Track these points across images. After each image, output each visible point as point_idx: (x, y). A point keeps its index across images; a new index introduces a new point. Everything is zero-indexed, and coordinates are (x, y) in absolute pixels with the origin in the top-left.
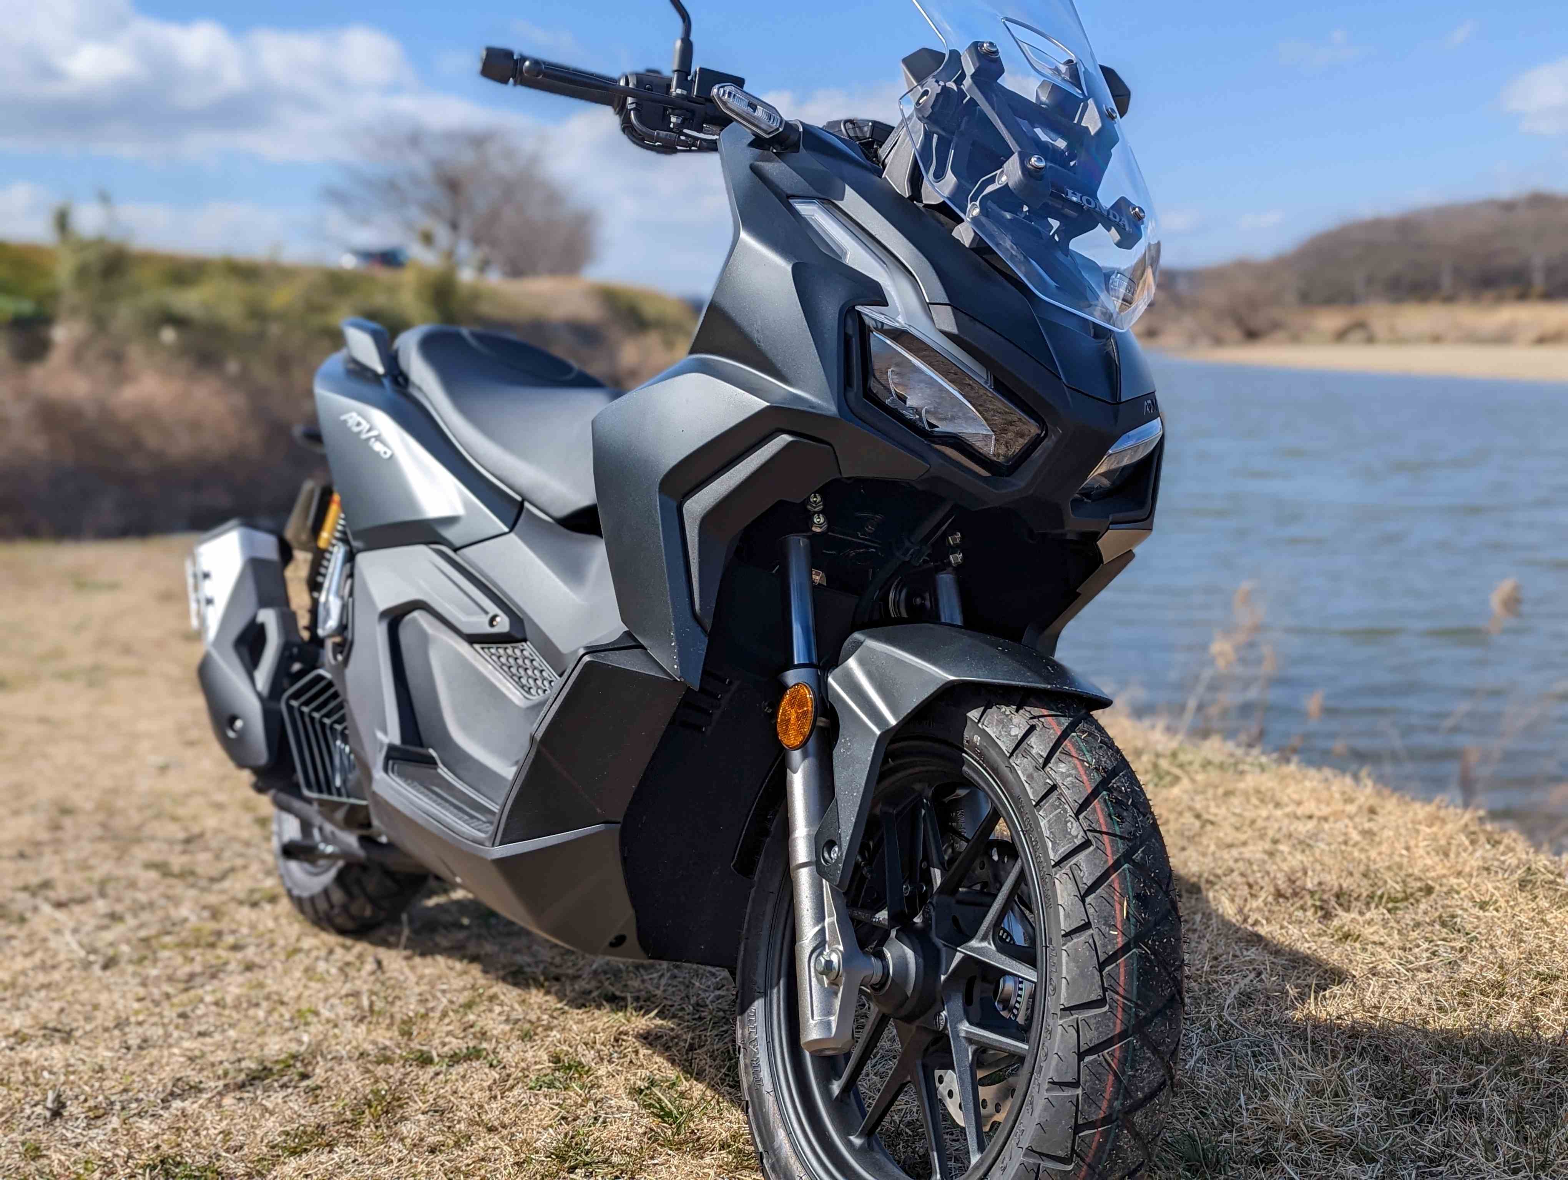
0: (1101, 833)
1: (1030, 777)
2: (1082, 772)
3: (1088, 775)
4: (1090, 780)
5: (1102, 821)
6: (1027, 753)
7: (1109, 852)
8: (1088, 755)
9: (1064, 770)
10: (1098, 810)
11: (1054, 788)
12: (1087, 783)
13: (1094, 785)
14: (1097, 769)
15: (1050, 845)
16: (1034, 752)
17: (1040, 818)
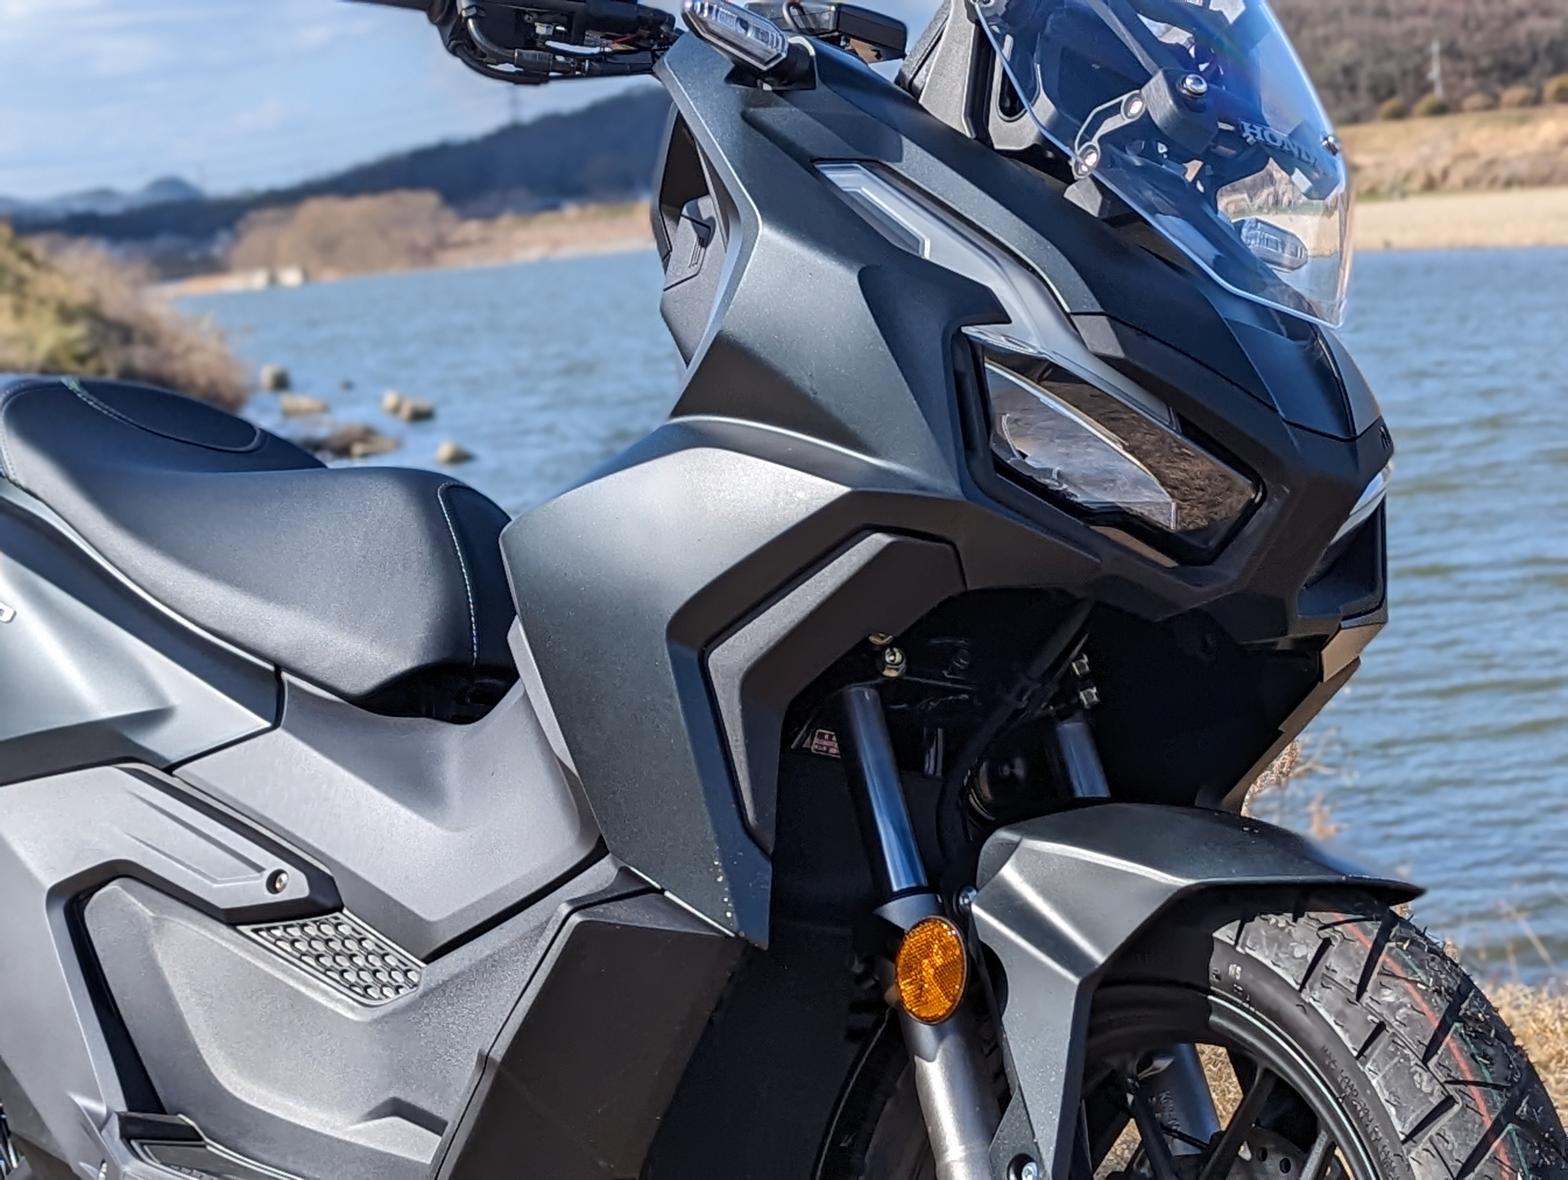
0: (1466, 1083)
1: (1340, 1016)
2: (1418, 998)
3: (1429, 1002)
4: (1432, 1008)
5: (1463, 1066)
6: (1327, 981)
7: (1483, 1109)
8: (1420, 973)
9: (1391, 999)
10: (1456, 1052)
11: (1381, 1027)
12: (1429, 1014)
13: (1440, 1016)
14: (1439, 993)
15: (1392, 1111)
16: (1338, 978)
17: (1369, 1075)
